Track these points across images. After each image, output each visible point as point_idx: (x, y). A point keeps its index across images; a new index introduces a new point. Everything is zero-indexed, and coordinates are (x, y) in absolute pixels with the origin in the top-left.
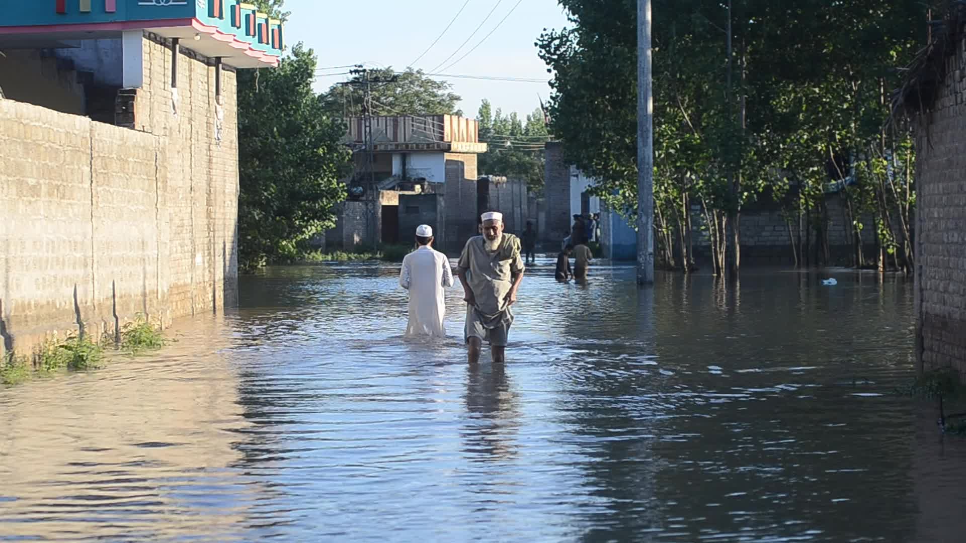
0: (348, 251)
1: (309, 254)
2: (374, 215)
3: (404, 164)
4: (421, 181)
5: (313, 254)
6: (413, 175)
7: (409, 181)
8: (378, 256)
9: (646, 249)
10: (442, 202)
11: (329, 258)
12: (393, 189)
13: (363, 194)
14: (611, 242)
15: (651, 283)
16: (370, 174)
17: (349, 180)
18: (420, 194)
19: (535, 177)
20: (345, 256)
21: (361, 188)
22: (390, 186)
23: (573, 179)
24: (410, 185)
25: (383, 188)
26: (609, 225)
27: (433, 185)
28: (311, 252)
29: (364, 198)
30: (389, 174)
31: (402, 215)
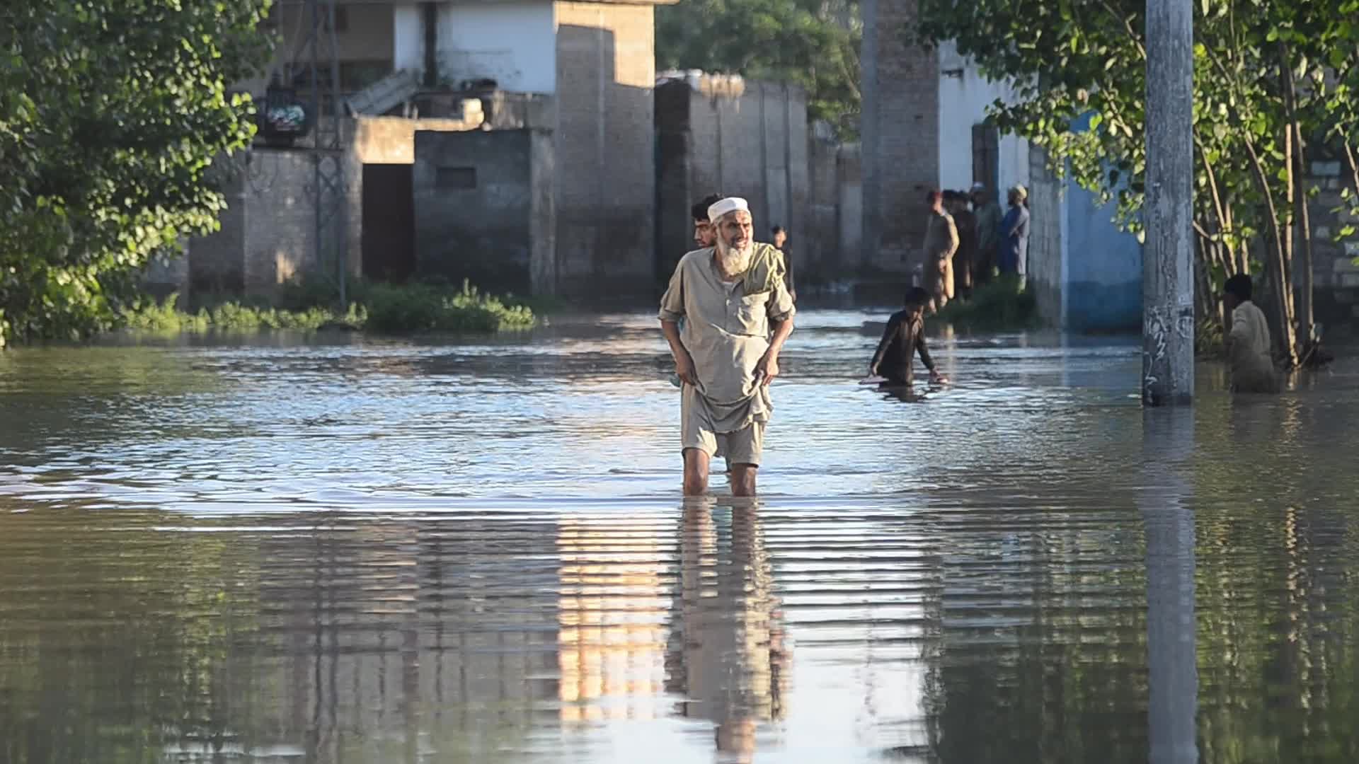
0: (257, 302)
1: (140, 311)
2: (339, 192)
3: (430, 37)
4: (482, 88)
5: (151, 311)
6: (458, 70)
7: (446, 88)
8: (351, 317)
9: (1171, 296)
10: (545, 157)
11: (201, 323)
12: (396, 111)
13: (305, 126)
14: (1065, 278)
15: (1185, 400)
16: (325, 70)
17: (260, 85)
18: (479, 130)
19: (832, 79)
20: (249, 318)
21: (298, 111)
22: (388, 104)
23: (947, 86)
24: (447, 100)
25: (368, 111)
26: (1056, 225)
27: (519, 104)
28: (145, 304)
29: (309, 141)
30: (385, 67)
31: (423, 195)
